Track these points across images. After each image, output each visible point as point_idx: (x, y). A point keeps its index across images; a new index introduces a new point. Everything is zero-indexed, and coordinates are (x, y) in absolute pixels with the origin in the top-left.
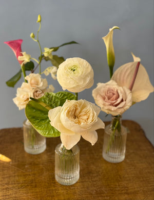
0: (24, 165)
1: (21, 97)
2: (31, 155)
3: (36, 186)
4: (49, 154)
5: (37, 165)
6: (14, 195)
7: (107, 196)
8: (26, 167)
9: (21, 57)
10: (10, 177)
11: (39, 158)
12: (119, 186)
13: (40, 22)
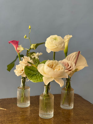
0: (19, 112)
3: (29, 120)
4: (32, 107)
10: (12, 117)
11: (27, 109)
13: (30, 28)
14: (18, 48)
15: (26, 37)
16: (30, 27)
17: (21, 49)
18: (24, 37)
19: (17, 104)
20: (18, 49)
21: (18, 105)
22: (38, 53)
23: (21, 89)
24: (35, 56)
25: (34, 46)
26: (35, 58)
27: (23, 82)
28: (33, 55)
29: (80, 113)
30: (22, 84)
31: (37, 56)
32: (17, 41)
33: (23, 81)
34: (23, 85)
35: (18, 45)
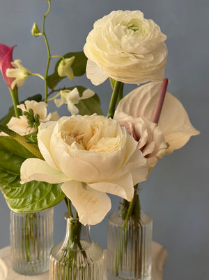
9: (12, 70)
14: (8, 70)
15: (37, 31)
17: (19, 74)
18: (32, 31)
20: (10, 73)
22: (75, 92)
24: (65, 100)
28: (59, 97)
31: (73, 100)
32: (10, 46)
35: (11, 60)
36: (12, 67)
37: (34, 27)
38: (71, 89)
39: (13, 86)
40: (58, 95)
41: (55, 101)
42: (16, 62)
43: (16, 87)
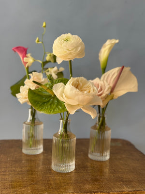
0: (22, 161)
1: (24, 92)
2: (28, 155)
3: (32, 174)
4: (45, 155)
5: (33, 161)
6: (10, 179)
7: (102, 182)
8: (23, 162)
9: (27, 58)
10: (6, 168)
11: (36, 157)
12: (114, 176)
13: (45, 27)
14: (25, 58)
15: (38, 41)
16: (44, 24)
17: (29, 60)
18: (36, 41)
19: (22, 149)
20: (26, 60)
21: (25, 151)
22: (56, 68)
23: (28, 124)
24: (51, 73)
25: (50, 56)
26: (51, 75)
27: (31, 114)
28: (48, 71)
29: (120, 170)
30: (30, 117)
31: (55, 72)
32: (26, 47)
33: (31, 112)
34: (31, 119)
35: (26, 53)
36: (26, 57)
37: (37, 39)
38: (53, 67)
39: (27, 66)
40: (47, 70)
41: (47, 73)
42: (29, 55)
43: (28, 67)
